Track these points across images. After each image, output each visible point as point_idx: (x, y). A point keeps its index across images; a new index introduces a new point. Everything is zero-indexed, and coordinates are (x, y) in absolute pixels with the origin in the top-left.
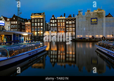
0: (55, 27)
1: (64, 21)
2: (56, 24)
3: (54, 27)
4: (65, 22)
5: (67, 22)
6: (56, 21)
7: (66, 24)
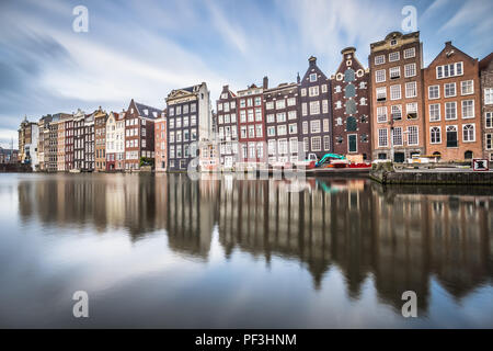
0: (231, 124)
1: (259, 101)
2: (234, 117)
3: (227, 125)
4: (264, 106)
5: (269, 106)
6: (233, 105)
7: (266, 113)
